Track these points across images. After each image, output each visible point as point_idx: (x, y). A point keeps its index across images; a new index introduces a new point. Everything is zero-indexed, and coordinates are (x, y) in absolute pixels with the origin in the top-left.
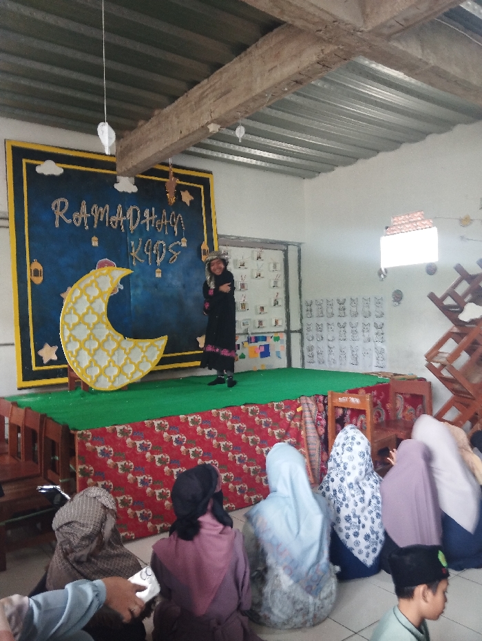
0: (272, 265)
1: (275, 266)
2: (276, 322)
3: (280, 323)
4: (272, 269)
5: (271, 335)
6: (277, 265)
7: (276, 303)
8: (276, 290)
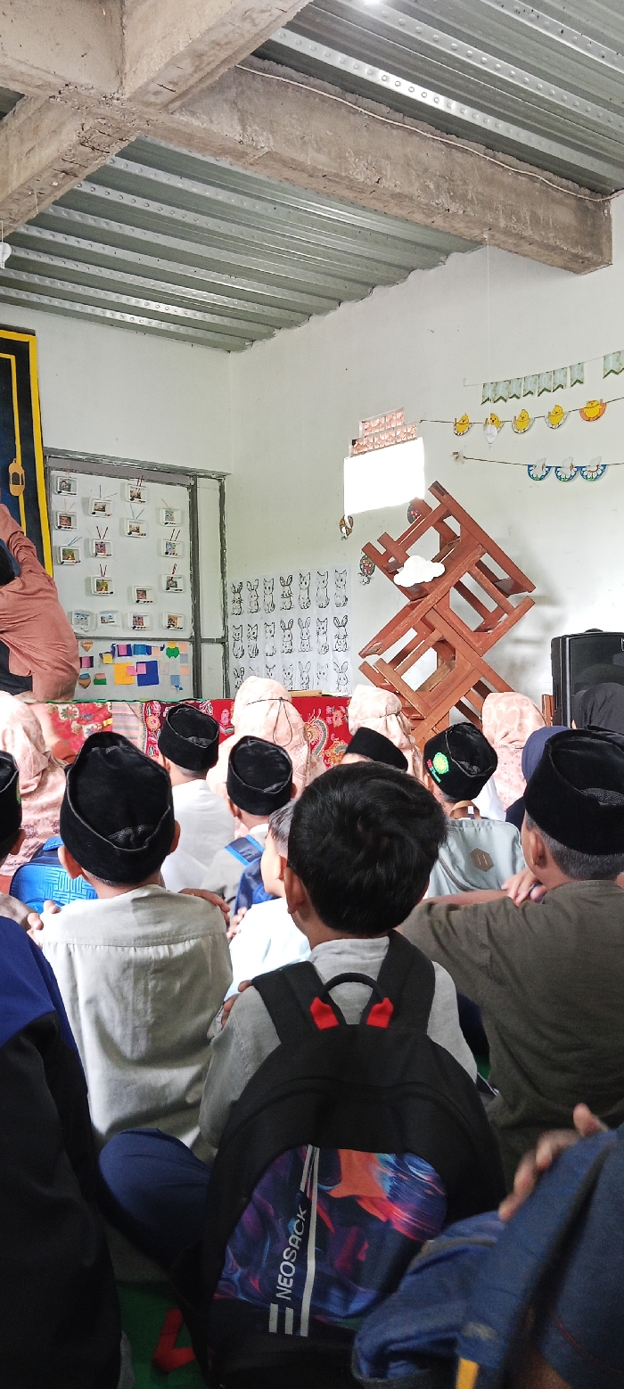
0: (163, 514)
1: (169, 515)
2: (172, 621)
3: (179, 623)
4: (163, 520)
5: (161, 644)
6: (175, 514)
7: (171, 584)
8: (171, 561)
